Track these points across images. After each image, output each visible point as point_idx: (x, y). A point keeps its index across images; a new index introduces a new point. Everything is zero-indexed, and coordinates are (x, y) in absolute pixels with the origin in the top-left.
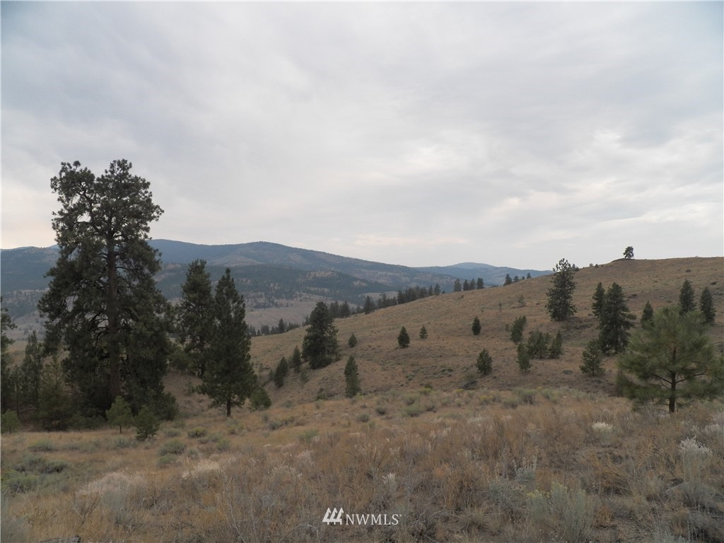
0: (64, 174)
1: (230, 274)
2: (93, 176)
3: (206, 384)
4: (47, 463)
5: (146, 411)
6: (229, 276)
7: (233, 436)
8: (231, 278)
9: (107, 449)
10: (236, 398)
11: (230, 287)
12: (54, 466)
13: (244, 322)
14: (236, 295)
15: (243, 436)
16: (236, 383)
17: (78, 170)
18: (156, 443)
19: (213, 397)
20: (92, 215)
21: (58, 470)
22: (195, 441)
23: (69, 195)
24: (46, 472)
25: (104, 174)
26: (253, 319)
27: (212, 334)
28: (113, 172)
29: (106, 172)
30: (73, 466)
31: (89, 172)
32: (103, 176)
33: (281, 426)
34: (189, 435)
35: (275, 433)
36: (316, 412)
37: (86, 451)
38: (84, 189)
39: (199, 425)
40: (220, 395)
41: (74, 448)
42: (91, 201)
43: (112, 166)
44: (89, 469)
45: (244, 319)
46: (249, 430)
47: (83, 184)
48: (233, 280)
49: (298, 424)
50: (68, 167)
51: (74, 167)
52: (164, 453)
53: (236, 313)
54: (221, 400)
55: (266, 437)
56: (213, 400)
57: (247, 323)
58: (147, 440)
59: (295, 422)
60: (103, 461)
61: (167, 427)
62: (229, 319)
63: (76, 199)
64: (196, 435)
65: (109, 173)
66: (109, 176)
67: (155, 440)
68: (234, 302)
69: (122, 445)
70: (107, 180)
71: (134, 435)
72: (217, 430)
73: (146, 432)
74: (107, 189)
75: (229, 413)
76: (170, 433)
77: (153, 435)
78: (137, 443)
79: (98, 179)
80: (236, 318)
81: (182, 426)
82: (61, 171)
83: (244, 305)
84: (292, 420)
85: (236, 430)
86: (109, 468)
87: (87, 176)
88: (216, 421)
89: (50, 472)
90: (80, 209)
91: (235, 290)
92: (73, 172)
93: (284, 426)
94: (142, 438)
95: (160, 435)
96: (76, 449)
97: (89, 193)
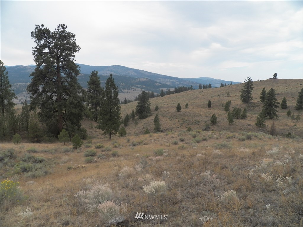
0: (37, 30)
2: (50, 31)
3: (100, 125)
4: (36, 158)
5: (77, 136)
6: (112, 78)
7: (116, 148)
8: (113, 78)
9: (61, 152)
10: (114, 132)
11: (112, 82)
12: (39, 160)
13: (118, 98)
14: (115, 86)
15: (120, 149)
16: (114, 125)
17: (43, 28)
18: (81, 150)
19: (104, 130)
20: (49, 49)
21: (41, 162)
22: (99, 150)
23: (39, 40)
24: (36, 163)
25: (55, 31)
26: (121, 97)
27: (104, 103)
28: (58, 30)
29: (56, 30)
30: (47, 160)
31: (48, 29)
32: (54, 32)
33: (137, 144)
34: (96, 147)
35: (135, 148)
36: (151, 138)
37: (51, 153)
38: (46, 37)
39: (98, 142)
40: (107, 129)
41: (46, 152)
42: (49, 43)
43: (58, 27)
44: (54, 162)
45: (118, 97)
46: (123, 146)
47: (45, 35)
48: (113, 79)
49: (145, 144)
50: (38, 27)
51: (41, 27)
52: (87, 156)
53: (114, 94)
54: (107, 132)
55: (132, 150)
56: (103, 132)
57: (119, 99)
58: (78, 149)
59: (143, 143)
60: (60, 158)
61: (85, 142)
62: (111, 96)
63: (42, 42)
64: (99, 147)
65: (57, 30)
66: (57, 32)
67: (81, 149)
68: (113, 89)
69: (66, 151)
71: (71, 146)
72: (108, 145)
73: (77, 146)
74: (56, 37)
75: (110, 137)
76: (87, 146)
77: (80, 147)
78: (74, 150)
79: (52, 33)
80: (114, 96)
81: (91, 142)
82: (36, 29)
83: (118, 90)
84: (142, 142)
85: (117, 146)
86: (63, 162)
87: (47, 31)
88: (105, 141)
89: (37, 163)
90: (44, 47)
91: (114, 84)
92: (41, 29)
93: (138, 145)
94: (76, 148)
95: (83, 147)
96: (47, 152)
97: (48, 39)
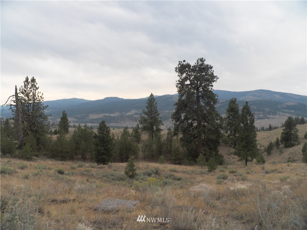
0: (179, 66)
1: (248, 104)
2: (190, 66)
3: (236, 151)
4: (175, 176)
5: (212, 160)
6: (247, 105)
7: (248, 174)
8: (248, 106)
9: (197, 174)
10: (249, 158)
11: (248, 110)
12: (178, 178)
13: (254, 125)
14: (250, 113)
15: (253, 175)
16: (250, 151)
17: (185, 64)
18: (215, 174)
19: (240, 157)
20: (190, 81)
21: (179, 179)
22: (232, 174)
23: (182, 74)
24: (175, 180)
25: (195, 64)
26: (258, 124)
27: (239, 130)
28: (198, 63)
29: (195, 63)
30: (184, 179)
31: (189, 64)
32: (194, 65)
33: (270, 172)
34: (229, 172)
35: (268, 175)
36: (288, 168)
37: (189, 174)
38: (187, 71)
39: (233, 168)
40: (243, 156)
41: (184, 172)
42: (190, 76)
43: (198, 61)
44: (190, 181)
45: (254, 124)
46: (256, 173)
47: (187, 69)
48: (249, 106)
49: (279, 172)
50: (181, 62)
51: (183, 63)
52: (219, 178)
53: (250, 121)
54: (243, 158)
55: (263, 176)
56: (239, 158)
57: (255, 126)
58: (212, 172)
59: (277, 172)
60: (195, 178)
61: (220, 167)
62: (247, 123)
63: (184, 75)
64: (232, 172)
65: (197, 64)
66: (196, 65)
67: (215, 172)
68: (249, 116)
69: (202, 173)
70: (196, 67)
71: (207, 170)
72: (242, 171)
73: (212, 169)
74: (196, 70)
75: (246, 164)
76: (221, 170)
77: (214, 170)
78: (208, 173)
79: (192, 67)
80: (250, 123)
81: (226, 168)
82: (179, 65)
83: (254, 118)
84: (276, 170)
85: (250, 172)
86: (197, 182)
87: (188, 66)
88: (240, 167)
89: (176, 180)
90: (186, 79)
91: (250, 111)
92: (183, 65)
93: (272, 173)
94: (210, 171)
95: (217, 171)
96: (185, 172)
97: (189, 72)
